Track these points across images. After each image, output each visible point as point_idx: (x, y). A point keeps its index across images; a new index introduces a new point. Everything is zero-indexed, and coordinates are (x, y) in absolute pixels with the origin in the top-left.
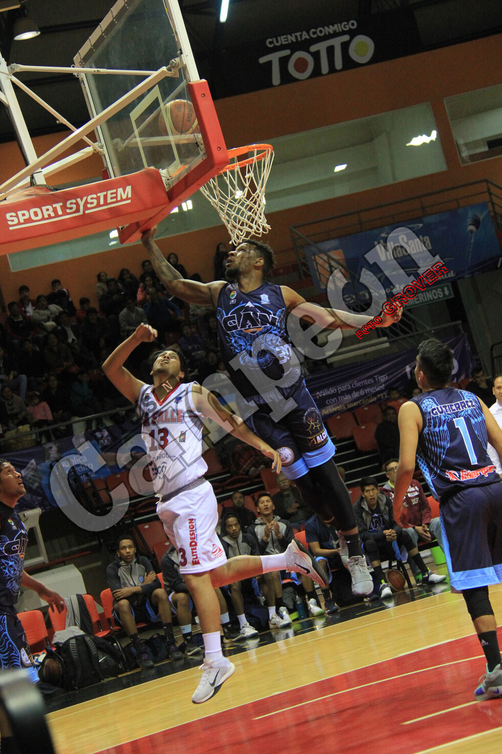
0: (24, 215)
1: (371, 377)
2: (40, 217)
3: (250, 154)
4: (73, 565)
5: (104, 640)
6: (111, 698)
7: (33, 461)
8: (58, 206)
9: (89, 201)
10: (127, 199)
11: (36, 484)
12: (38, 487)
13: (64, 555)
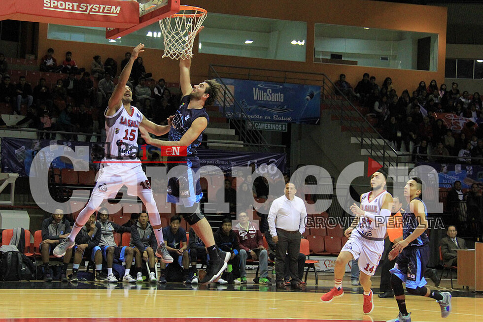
0: (54, 3)
1: (228, 161)
2: (63, 7)
3: (193, 12)
4: (26, 211)
5: (28, 258)
6: (22, 292)
7: (24, 147)
8: (76, 5)
9: (94, 7)
10: (116, 13)
11: (21, 160)
12: (21, 162)
13: (24, 205)
